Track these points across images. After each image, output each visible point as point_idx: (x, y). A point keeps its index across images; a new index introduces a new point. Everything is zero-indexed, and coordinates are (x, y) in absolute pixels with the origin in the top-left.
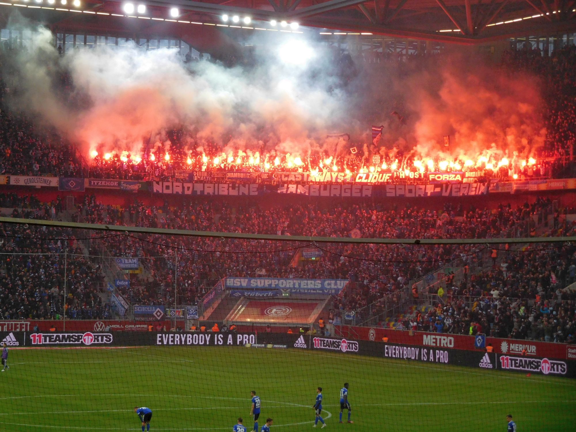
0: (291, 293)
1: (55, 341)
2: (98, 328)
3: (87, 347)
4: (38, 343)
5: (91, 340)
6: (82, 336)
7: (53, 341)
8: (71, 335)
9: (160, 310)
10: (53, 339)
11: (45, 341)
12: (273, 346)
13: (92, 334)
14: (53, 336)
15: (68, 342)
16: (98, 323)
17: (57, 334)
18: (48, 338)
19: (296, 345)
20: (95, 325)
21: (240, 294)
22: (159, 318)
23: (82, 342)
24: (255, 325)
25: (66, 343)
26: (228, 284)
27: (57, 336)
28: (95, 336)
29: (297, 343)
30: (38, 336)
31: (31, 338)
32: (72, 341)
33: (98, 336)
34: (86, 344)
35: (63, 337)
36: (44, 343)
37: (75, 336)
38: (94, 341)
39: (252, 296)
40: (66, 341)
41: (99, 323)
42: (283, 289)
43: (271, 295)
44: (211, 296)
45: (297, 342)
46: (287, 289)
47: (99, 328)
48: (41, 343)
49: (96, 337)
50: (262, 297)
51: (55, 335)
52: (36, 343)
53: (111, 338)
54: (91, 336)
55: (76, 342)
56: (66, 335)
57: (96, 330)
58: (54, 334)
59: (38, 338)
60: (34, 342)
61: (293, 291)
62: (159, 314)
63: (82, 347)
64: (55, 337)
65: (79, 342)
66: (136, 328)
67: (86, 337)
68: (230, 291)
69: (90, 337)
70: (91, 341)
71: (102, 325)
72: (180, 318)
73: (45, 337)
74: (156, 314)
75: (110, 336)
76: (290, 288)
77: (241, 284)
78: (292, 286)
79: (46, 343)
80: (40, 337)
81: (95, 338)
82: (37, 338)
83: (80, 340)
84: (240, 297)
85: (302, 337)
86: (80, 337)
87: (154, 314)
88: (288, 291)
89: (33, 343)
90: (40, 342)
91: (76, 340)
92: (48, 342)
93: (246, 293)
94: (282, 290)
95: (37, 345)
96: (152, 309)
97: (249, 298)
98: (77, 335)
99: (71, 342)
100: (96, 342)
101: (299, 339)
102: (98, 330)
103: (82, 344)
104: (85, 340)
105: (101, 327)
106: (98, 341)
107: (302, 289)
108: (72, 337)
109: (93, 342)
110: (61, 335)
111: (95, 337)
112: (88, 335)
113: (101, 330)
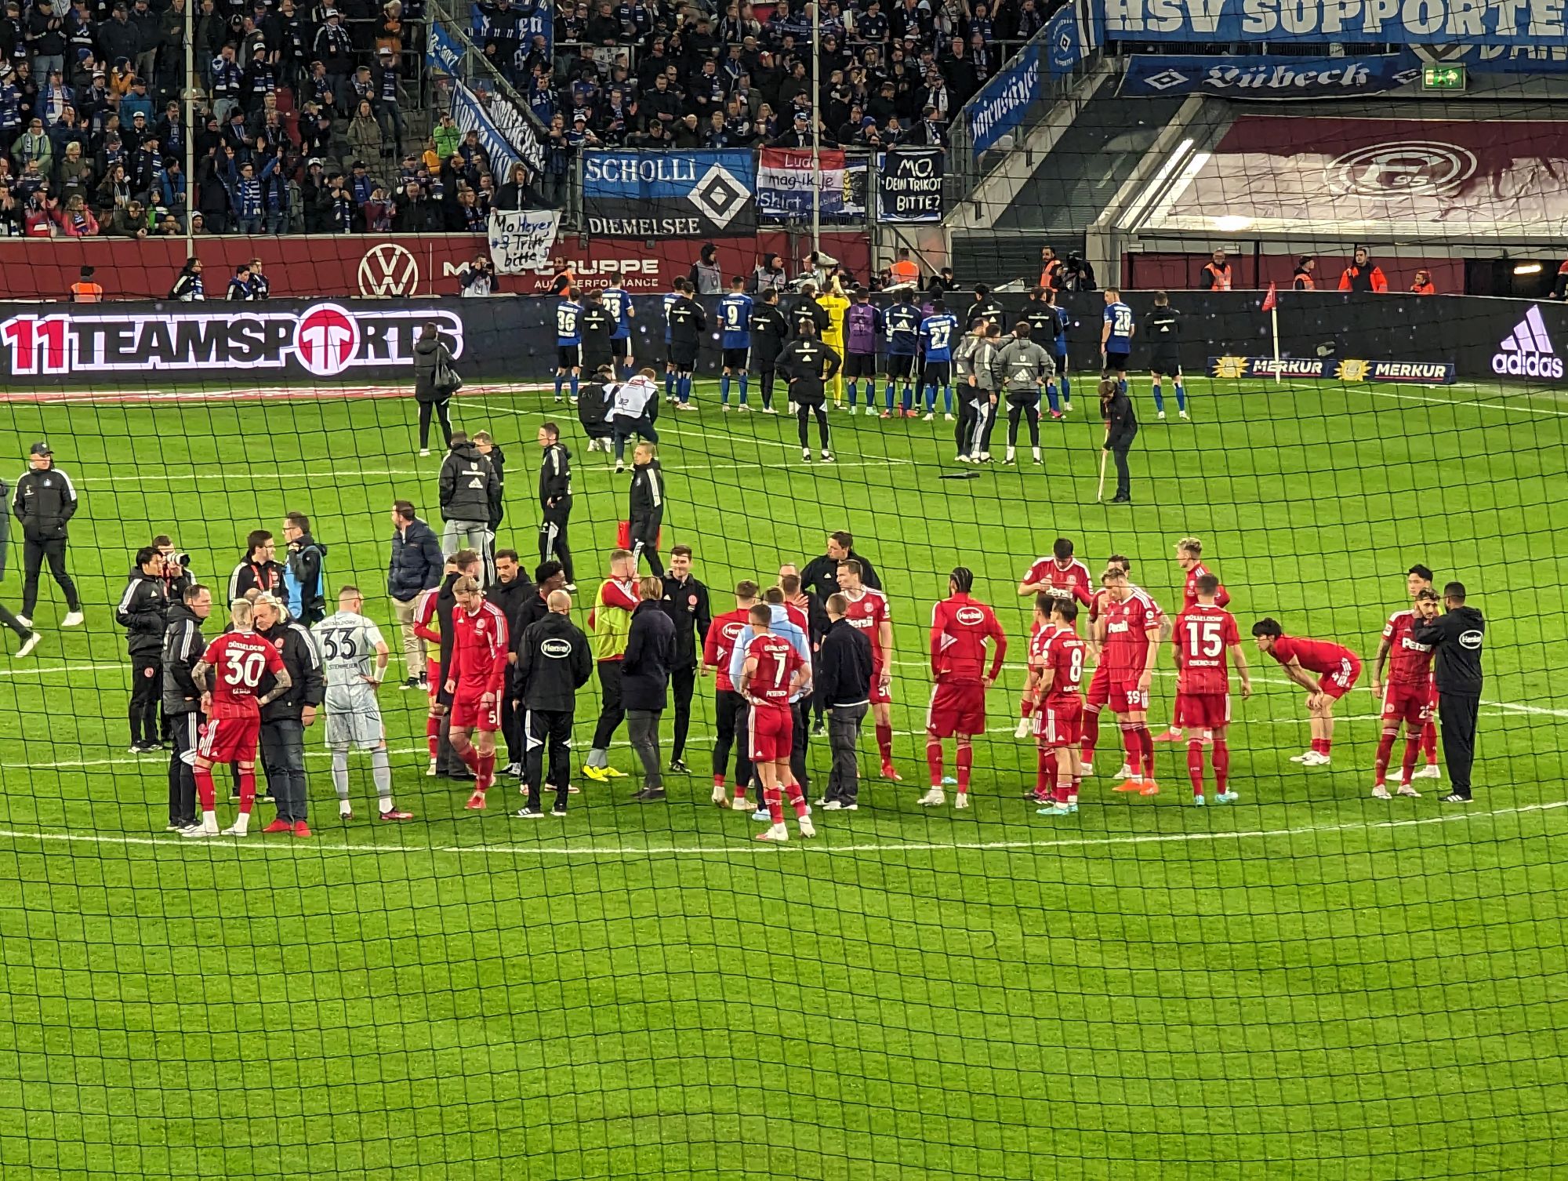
0: (1472, 66)
1: (142, 355)
2: (380, 276)
3: (324, 391)
4: (47, 370)
5: (345, 347)
6: (290, 325)
7: (128, 358)
8: (231, 318)
9: (725, 175)
10: (129, 342)
11: (86, 355)
12: (1372, 372)
13: (351, 317)
14: (130, 326)
15: (213, 363)
16: (377, 250)
17: (152, 318)
18: (99, 338)
19: (1502, 364)
20: (364, 264)
21: (1182, 79)
22: (721, 221)
23: (291, 357)
24: (1268, 249)
25: (202, 365)
26: (1115, 25)
27: (149, 328)
28: (363, 324)
29: (1509, 353)
30: (41, 331)
31: (6, 341)
32: (238, 354)
33: (382, 326)
34: (317, 368)
35: (188, 331)
36: (77, 367)
37: (254, 326)
38: (362, 354)
39: (1249, 89)
40: (202, 354)
41: (388, 254)
42: (1429, 47)
43: (1362, 79)
44: (1021, 90)
45: (1508, 344)
46: (1455, 42)
47: (388, 280)
48: (65, 370)
49: (371, 331)
50: (1306, 90)
51: (140, 320)
52: (34, 370)
53: (457, 333)
54: (346, 325)
55: (261, 362)
56: (203, 319)
57: (370, 291)
58: (132, 318)
59: (45, 339)
60: (25, 362)
61: (1485, 54)
62: (719, 197)
63: (297, 391)
64: (137, 335)
65: (277, 358)
66: (597, 276)
67: (315, 334)
68: (1127, 61)
69: (338, 333)
70: (344, 356)
71: (403, 261)
72: (846, 219)
73: (86, 333)
74: (706, 195)
75: (450, 324)
76: (1468, 37)
77: (1187, 19)
78: (1477, 29)
79: (89, 367)
80: (53, 331)
81: (365, 339)
82: (36, 340)
83: (283, 352)
84: (1178, 96)
85: (1534, 314)
86: (282, 332)
87: (694, 197)
88: (1455, 54)
89: (16, 371)
90: (56, 361)
91: (257, 350)
92: (99, 364)
93: (1215, 73)
94: (1422, 53)
95: (40, 381)
96: (684, 169)
97: (1230, 97)
98: (262, 318)
99: (232, 363)
100: (372, 360)
101: (1521, 329)
102: (380, 292)
103: (294, 374)
104: (307, 348)
105: (397, 276)
106: (382, 350)
107: (1538, 40)
108: (236, 330)
109: (352, 361)
110: (172, 322)
111: (363, 332)
112: (326, 320)
113: (398, 291)
